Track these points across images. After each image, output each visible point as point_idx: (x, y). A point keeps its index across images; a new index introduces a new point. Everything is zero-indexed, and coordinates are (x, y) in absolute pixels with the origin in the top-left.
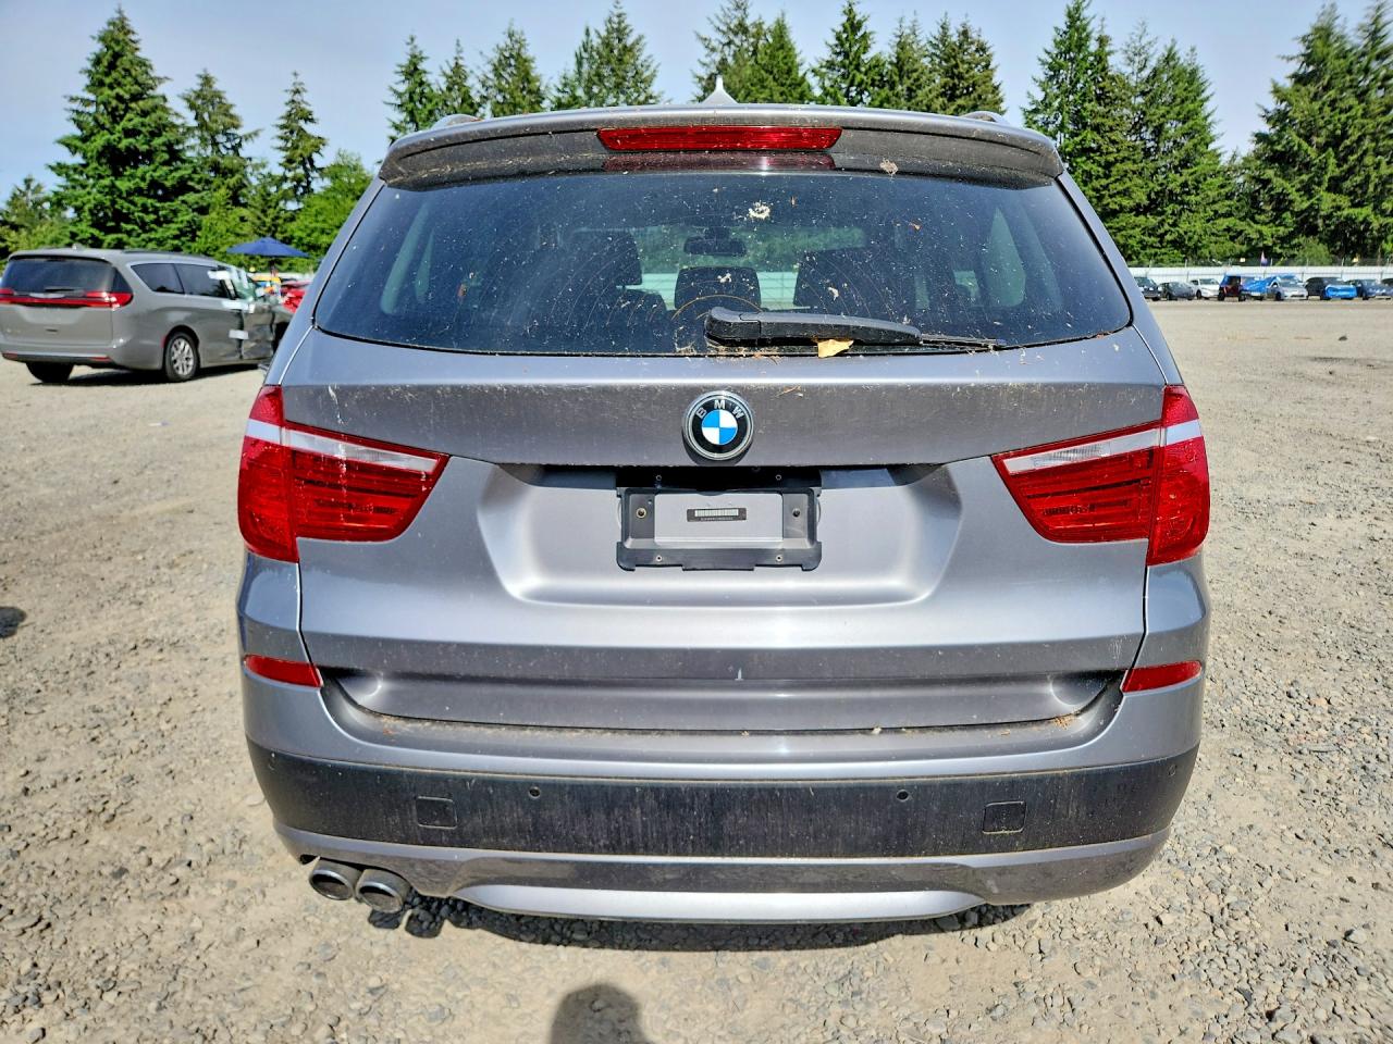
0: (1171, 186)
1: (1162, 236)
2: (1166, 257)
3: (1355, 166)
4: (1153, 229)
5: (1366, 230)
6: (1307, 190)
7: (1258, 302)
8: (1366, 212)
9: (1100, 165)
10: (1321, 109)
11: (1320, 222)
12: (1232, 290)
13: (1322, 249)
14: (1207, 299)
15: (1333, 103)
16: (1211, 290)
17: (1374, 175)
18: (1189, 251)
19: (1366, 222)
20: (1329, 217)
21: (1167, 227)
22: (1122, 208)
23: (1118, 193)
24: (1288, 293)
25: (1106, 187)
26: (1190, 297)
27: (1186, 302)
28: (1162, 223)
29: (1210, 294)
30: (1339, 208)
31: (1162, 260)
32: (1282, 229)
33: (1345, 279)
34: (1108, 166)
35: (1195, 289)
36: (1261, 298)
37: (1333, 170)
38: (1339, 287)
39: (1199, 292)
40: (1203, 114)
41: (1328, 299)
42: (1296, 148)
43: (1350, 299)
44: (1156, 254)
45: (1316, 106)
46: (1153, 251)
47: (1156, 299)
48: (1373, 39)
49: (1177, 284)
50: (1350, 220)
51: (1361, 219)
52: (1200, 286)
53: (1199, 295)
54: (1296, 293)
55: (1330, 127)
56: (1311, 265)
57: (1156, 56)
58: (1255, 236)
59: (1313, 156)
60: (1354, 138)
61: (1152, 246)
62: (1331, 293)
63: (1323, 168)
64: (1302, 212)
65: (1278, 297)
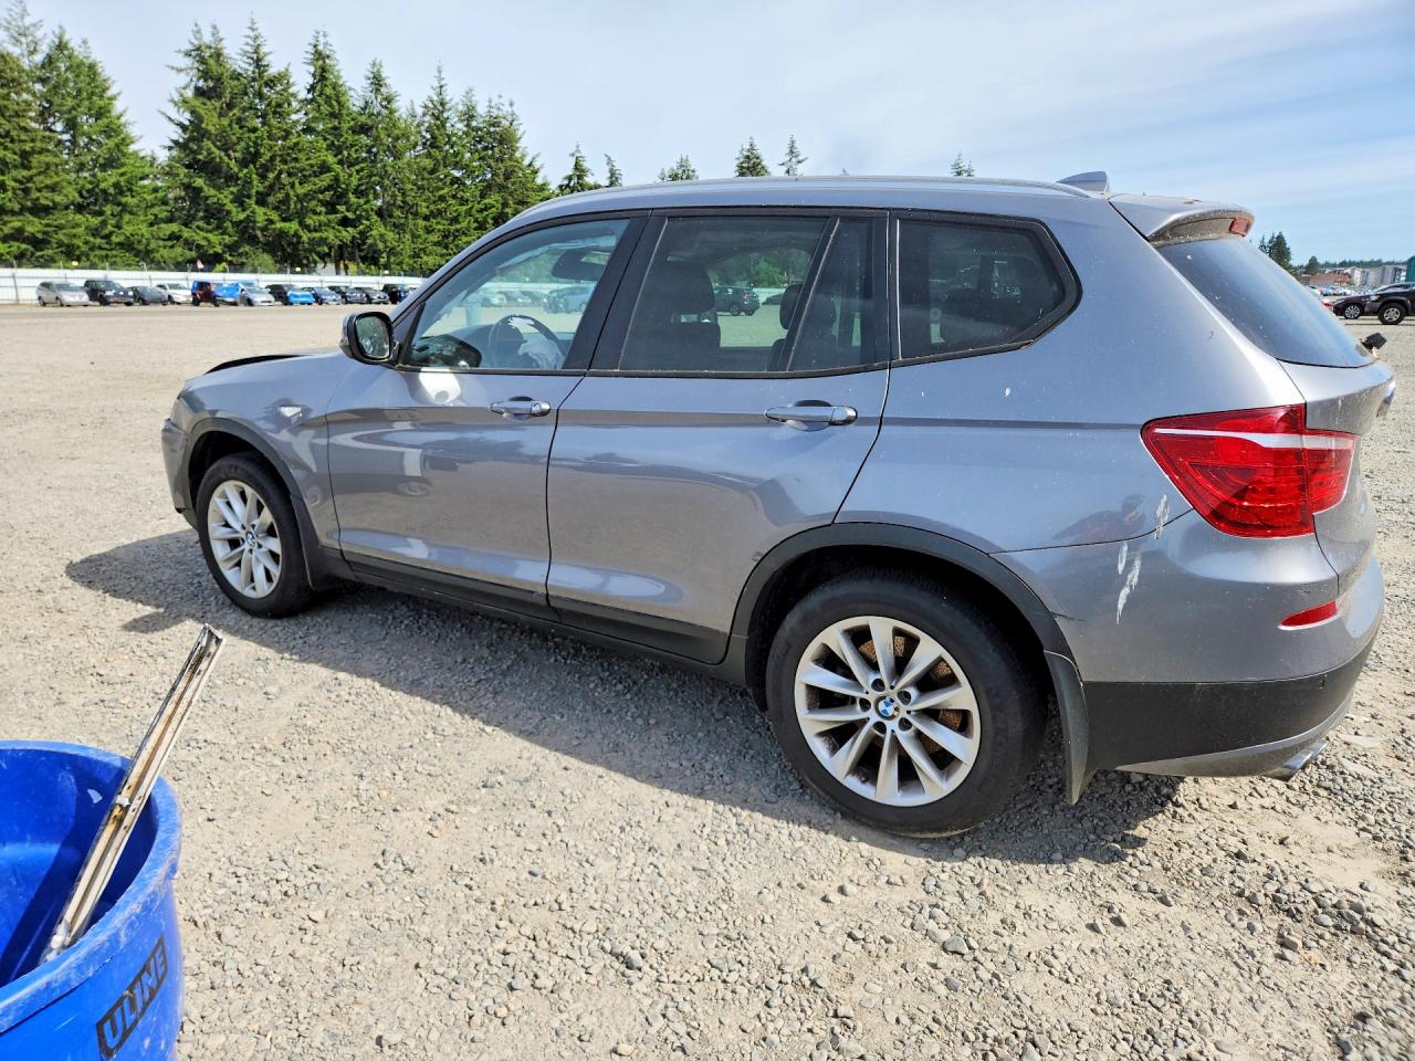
0: (103, 185)
1: (107, 237)
2: (118, 259)
3: (274, 184)
4: (96, 229)
5: (299, 243)
6: (239, 200)
7: (234, 308)
8: (293, 226)
9: (15, 153)
10: (230, 125)
11: (259, 233)
12: (204, 295)
13: (266, 258)
14: (179, 303)
15: (239, 120)
16: (183, 295)
17: (292, 193)
18: (142, 255)
19: (296, 234)
20: (263, 230)
21: (110, 228)
22: (55, 206)
23: (47, 187)
24: (257, 299)
25: (30, 179)
26: (164, 303)
27: (160, 308)
28: (104, 223)
29: (181, 299)
30: (271, 222)
31: (115, 263)
32: (226, 237)
33: (300, 285)
34: (25, 155)
35: (165, 293)
36: (235, 304)
37: (257, 186)
38: (298, 293)
39: (170, 297)
40: (114, 113)
41: (291, 304)
42: (218, 160)
43: (309, 304)
44: (107, 256)
45: (225, 122)
46: (104, 253)
47: (128, 304)
48: (258, 66)
49: (145, 288)
50: (282, 234)
51: (292, 232)
52: (171, 292)
53: (170, 300)
54: (265, 299)
55: (243, 144)
56: (263, 272)
57: (48, 41)
58: (204, 243)
59: (236, 169)
60: (267, 157)
61: (100, 248)
62: (293, 299)
63: (249, 182)
64: (241, 222)
65: (249, 303)
